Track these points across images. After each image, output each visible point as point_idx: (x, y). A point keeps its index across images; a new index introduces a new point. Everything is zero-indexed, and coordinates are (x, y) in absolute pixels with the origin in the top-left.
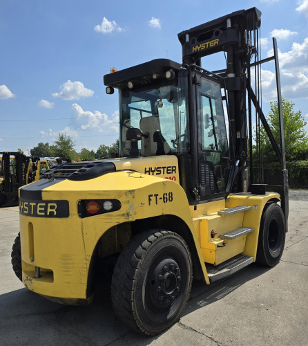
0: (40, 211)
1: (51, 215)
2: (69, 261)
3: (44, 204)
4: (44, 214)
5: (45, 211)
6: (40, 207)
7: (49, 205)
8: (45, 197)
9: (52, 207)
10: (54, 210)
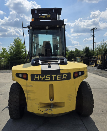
0: (58, 78)
1: (65, 79)
2: (71, 97)
3: (61, 75)
4: (61, 79)
5: (62, 78)
6: (59, 76)
7: (64, 75)
8: (61, 72)
9: (65, 76)
10: (65, 77)
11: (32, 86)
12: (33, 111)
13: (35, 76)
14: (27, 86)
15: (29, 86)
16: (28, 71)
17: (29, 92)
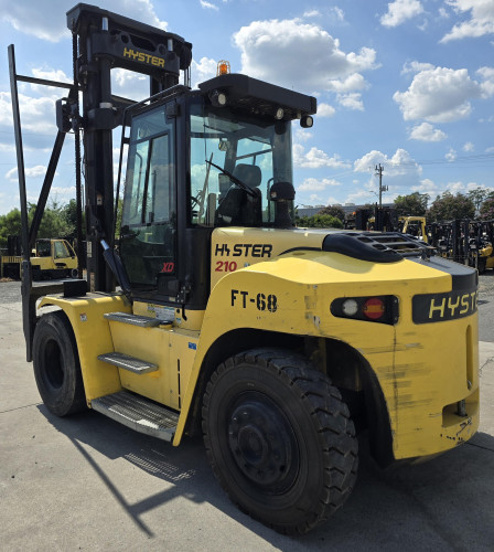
11: (418, 345)
12: (420, 450)
13: (433, 301)
14: (395, 347)
15: (408, 348)
16: (405, 283)
17: (403, 374)
